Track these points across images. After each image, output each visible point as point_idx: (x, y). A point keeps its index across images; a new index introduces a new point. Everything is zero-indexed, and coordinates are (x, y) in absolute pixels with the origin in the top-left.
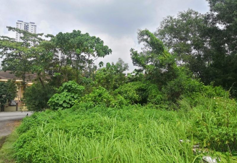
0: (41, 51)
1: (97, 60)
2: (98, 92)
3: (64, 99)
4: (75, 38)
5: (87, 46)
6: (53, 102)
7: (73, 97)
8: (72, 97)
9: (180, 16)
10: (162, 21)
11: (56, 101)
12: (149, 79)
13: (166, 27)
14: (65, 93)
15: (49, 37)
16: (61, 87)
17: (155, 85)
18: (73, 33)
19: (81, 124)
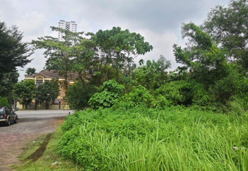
0: (82, 50)
1: (136, 58)
2: (138, 92)
3: (104, 98)
4: (115, 35)
5: (126, 43)
6: (93, 101)
7: (113, 96)
8: (112, 96)
9: (231, 5)
10: (210, 12)
11: (97, 101)
12: (195, 77)
13: (214, 19)
14: (105, 92)
15: (89, 35)
16: (101, 86)
17: (201, 84)
18: (113, 30)
19: (122, 124)
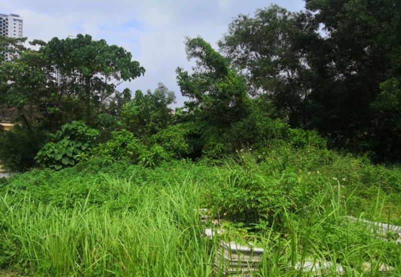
0: (22, 69)
2: (120, 141)
3: (64, 152)
4: (81, 48)
5: (100, 62)
6: (45, 157)
7: (80, 148)
8: (77, 147)
9: (258, 15)
11: (50, 156)
12: (206, 118)
13: (236, 33)
14: (66, 141)
15: (37, 45)
16: (59, 131)
17: (215, 128)
18: (77, 39)
